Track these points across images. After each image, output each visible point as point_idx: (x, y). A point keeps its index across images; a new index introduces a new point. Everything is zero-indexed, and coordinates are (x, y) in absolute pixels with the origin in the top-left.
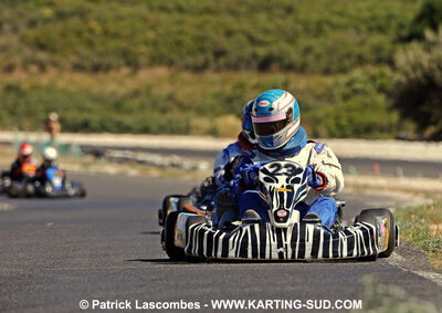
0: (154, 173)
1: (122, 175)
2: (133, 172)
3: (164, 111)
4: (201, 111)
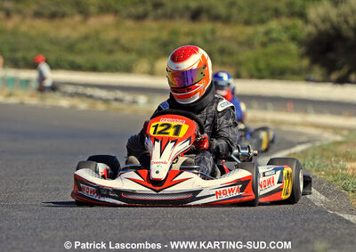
1: (73, 108)
2: (83, 105)
3: (110, 52)
4: (141, 53)
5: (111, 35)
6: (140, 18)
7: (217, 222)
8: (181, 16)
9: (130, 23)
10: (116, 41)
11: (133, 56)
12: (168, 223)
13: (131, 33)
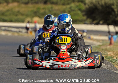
0: (16, 34)
1: (6, 35)
2: (10, 34)
3: (16, 15)
4: (27, 16)
5: (17, 9)
6: (27, 3)
7: (72, 74)
8: (41, 3)
9: (23, 5)
10: (18, 12)
11: (24, 17)
12: (55, 75)
13: (24, 9)
